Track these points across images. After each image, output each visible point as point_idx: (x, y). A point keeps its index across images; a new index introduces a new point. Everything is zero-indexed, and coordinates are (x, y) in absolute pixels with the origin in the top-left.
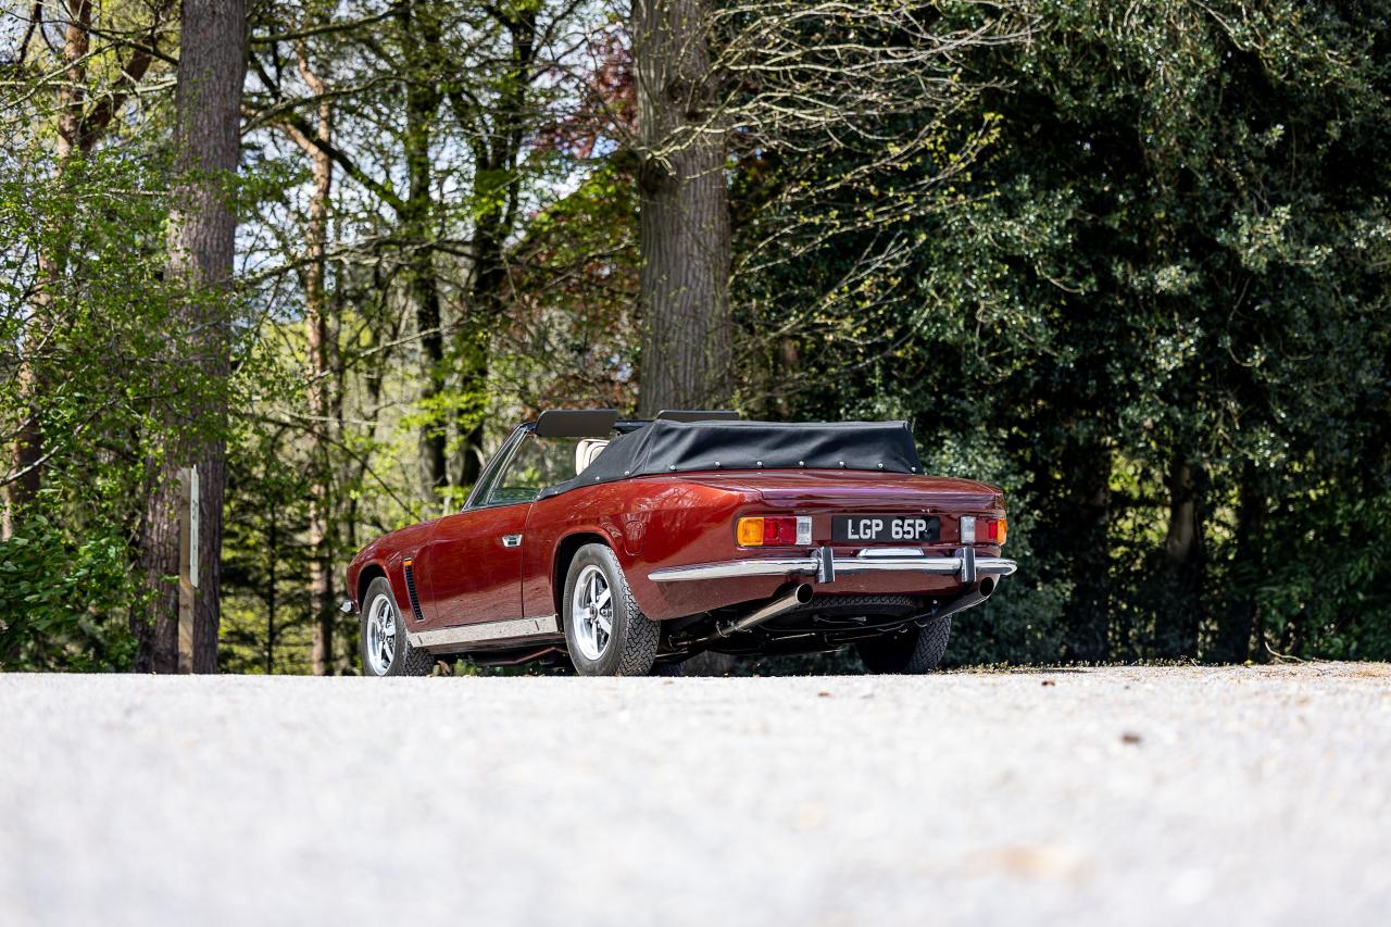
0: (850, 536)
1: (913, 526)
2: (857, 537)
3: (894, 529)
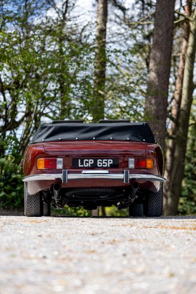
0: (80, 166)
1: (107, 162)
2: (83, 166)
3: (98, 163)
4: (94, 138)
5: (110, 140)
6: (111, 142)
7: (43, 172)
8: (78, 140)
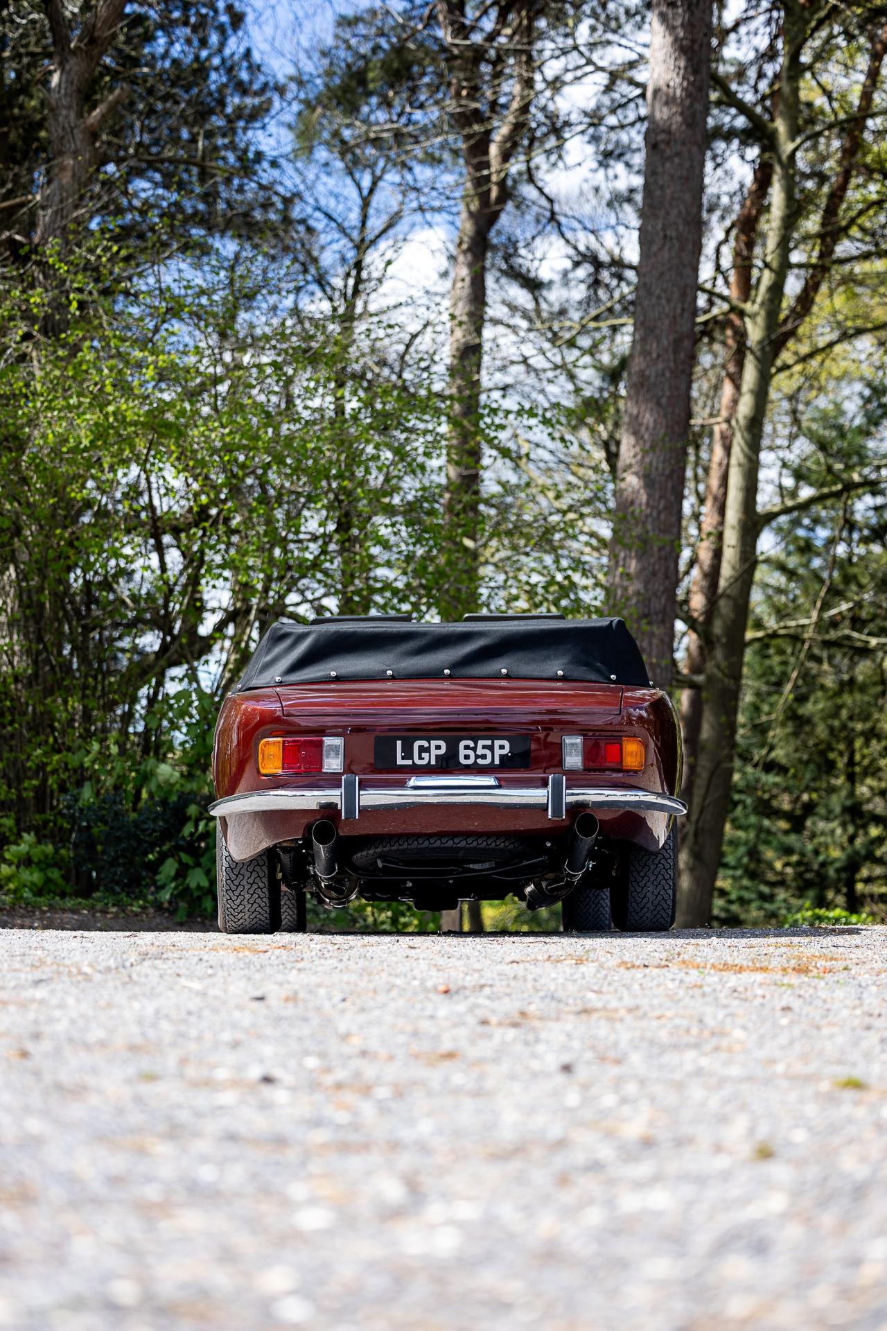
0: (400, 762)
1: (491, 748)
2: (409, 762)
3: (462, 752)
4: (447, 671)
5: (499, 677)
6: (503, 683)
7: (276, 783)
8: (393, 678)
